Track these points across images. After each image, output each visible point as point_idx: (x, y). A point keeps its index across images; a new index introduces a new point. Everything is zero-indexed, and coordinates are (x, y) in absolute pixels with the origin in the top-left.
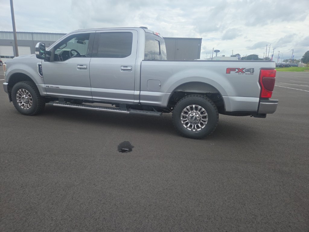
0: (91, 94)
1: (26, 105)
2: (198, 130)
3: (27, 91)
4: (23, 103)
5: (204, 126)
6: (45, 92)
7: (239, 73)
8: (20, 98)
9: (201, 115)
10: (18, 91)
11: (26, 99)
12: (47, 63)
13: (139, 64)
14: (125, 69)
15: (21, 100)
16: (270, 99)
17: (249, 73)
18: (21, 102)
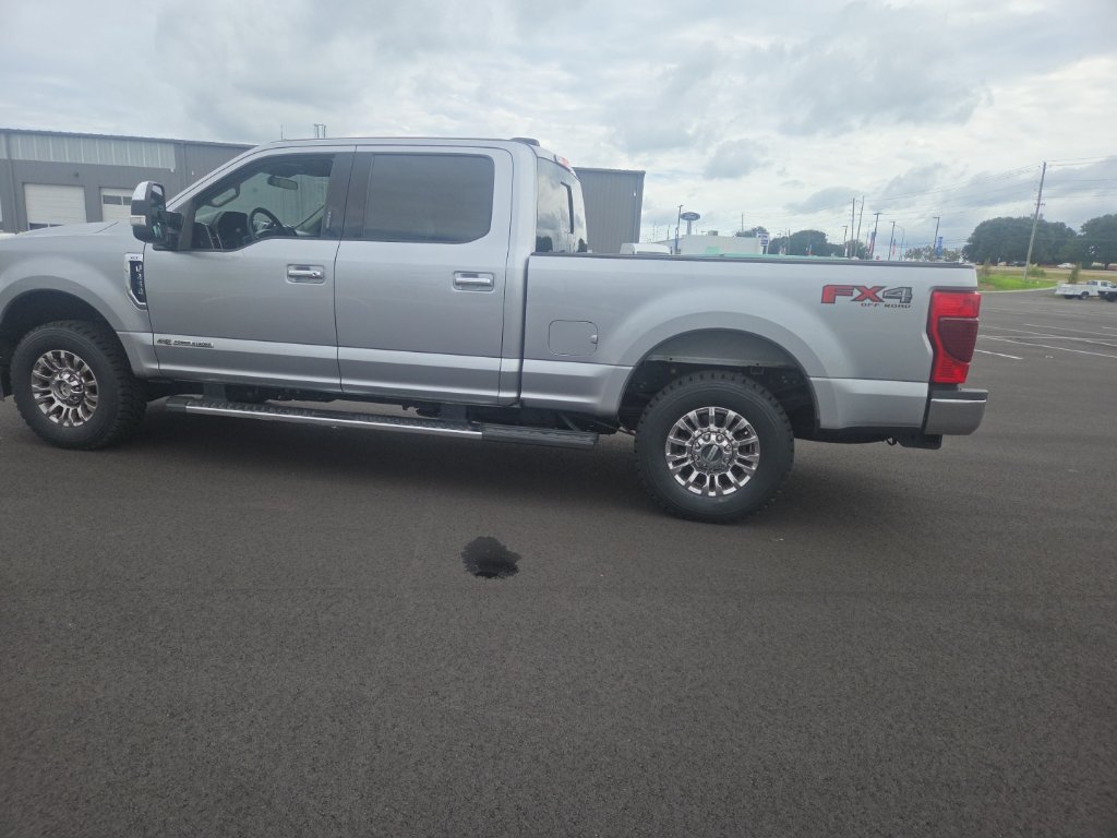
0: (338, 368)
1: (71, 409)
2: (726, 492)
3: (77, 359)
4: (58, 403)
5: (748, 478)
6: (153, 362)
7: (865, 302)
8: (46, 384)
9: (734, 442)
10: (41, 360)
11: (74, 387)
12: (167, 256)
13: (520, 267)
14: (468, 281)
15: (49, 392)
16: (964, 389)
17: (897, 301)
18: (51, 401)
